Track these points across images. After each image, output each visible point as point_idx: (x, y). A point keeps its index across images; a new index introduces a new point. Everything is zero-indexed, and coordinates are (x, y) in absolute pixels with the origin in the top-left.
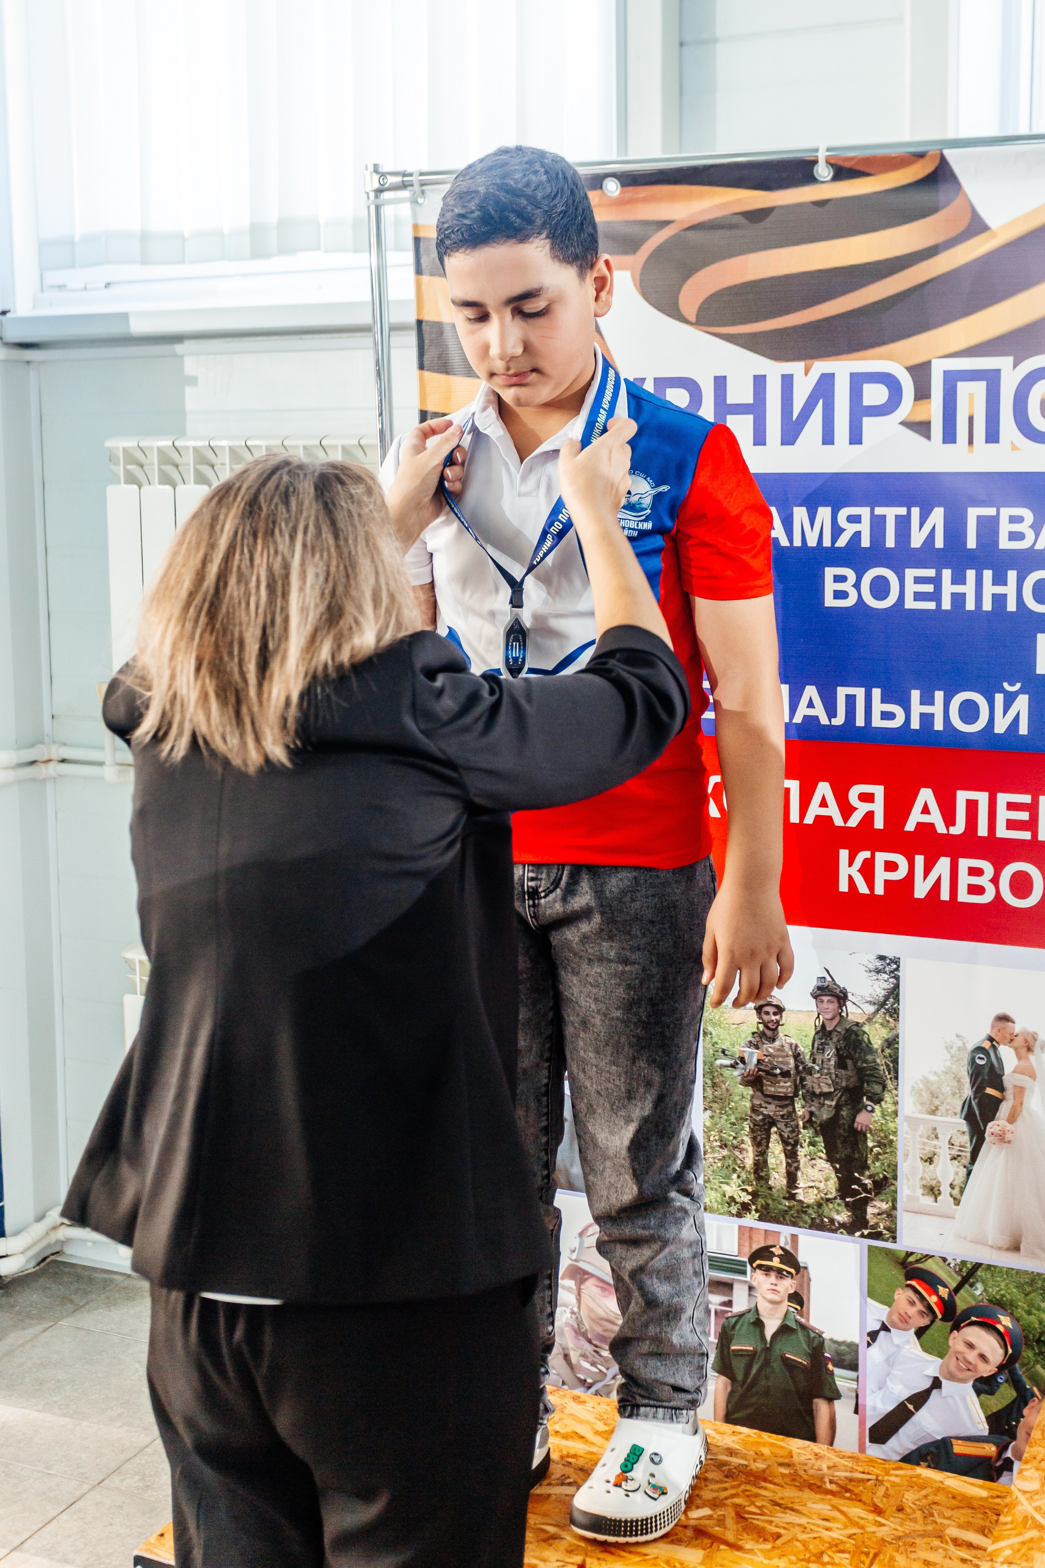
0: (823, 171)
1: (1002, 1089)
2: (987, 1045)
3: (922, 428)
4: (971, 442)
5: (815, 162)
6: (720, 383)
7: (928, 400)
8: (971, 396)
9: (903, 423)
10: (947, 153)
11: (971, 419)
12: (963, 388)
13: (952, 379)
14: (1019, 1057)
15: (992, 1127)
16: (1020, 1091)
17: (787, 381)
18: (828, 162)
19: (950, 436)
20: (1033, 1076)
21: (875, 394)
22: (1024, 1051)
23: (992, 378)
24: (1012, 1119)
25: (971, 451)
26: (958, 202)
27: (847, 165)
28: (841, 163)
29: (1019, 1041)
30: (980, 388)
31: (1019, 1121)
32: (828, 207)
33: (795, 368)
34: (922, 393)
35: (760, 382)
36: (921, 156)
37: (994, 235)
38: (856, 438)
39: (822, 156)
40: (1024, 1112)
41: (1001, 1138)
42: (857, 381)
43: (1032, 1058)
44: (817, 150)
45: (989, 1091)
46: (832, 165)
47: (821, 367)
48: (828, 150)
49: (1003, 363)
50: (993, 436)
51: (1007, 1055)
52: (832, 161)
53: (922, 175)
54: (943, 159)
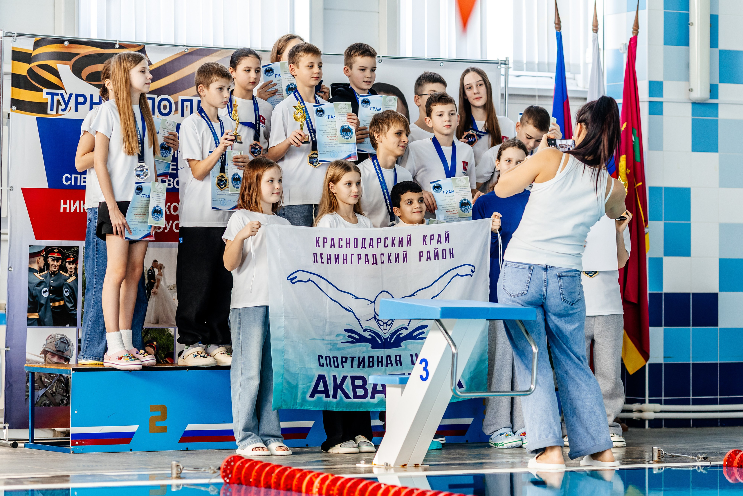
0: (117, 46)
1: (155, 280)
2: (151, 269)
5: (115, 44)
10: (144, 45)
14: (159, 271)
15: (152, 291)
16: (159, 280)
20: (162, 275)
22: (160, 269)
24: (157, 288)
27: (123, 45)
28: (121, 45)
29: (159, 266)
31: (159, 289)
36: (139, 45)
37: (153, 66)
39: (117, 43)
40: (160, 286)
41: (155, 293)
43: (162, 271)
44: (116, 41)
45: (152, 281)
48: (119, 41)
51: (156, 271)
52: (119, 44)
53: (138, 50)
54: (144, 47)
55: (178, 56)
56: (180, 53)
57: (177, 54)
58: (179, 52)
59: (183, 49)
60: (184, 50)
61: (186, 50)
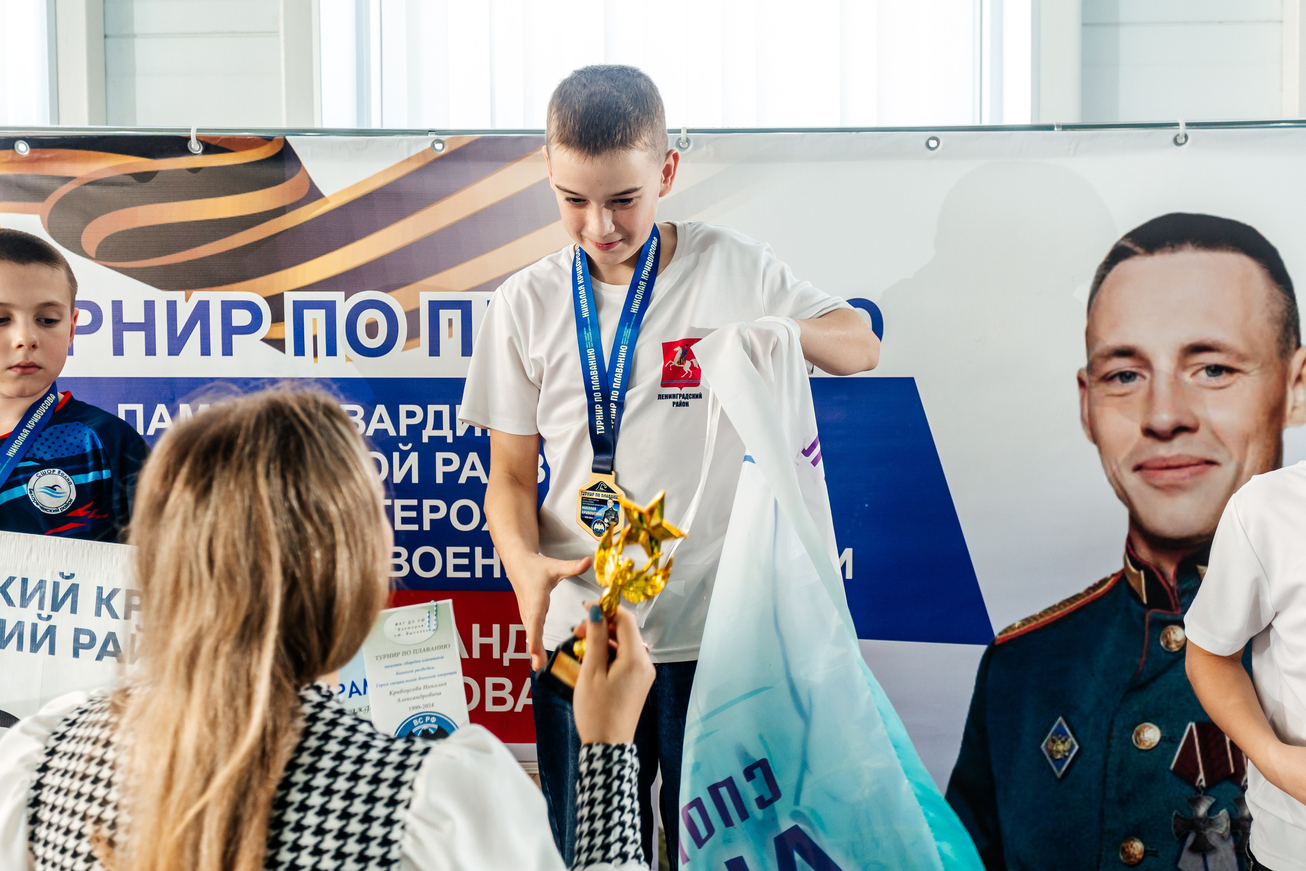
0: (195, 146)
3: (279, 344)
4: (315, 355)
5: (188, 139)
6: (117, 306)
7: (282, 323)
8: (315, 320)
9: (264, 340)
10: (288, 138)
11: (315, 338)
12: (308, 314)
13: (300, 308)
17: (172, 307)
18: (199, 140)
19: (299, 350)
21: (241, 318)
23: (330, 308)
25: (316, 362)
26: (299, 176)
27: (213, 143)
28: (208, 141)
30: (321, 314)
32: (201, 172)
33: (178, 296)
34: (278, 318)
35: (149, 306)
36: (269, 139)
37: (327, 202)
38: (227, 350)
39: (193, 135)
42: (228, 307)
44: (189, 130)
46: (202, 142)
47: (199, 295)
48: (198, 130)
49: (337, 296)
50: (332, 351)
52: (202, 139)
53: (271, 154)
54: (286, 143)
55: (415, 166)
56: (417, 155)
57: (409, 160)
58: (414, 152)
59: (424, 143)
60: (429, 145)
61: (439, 146)
